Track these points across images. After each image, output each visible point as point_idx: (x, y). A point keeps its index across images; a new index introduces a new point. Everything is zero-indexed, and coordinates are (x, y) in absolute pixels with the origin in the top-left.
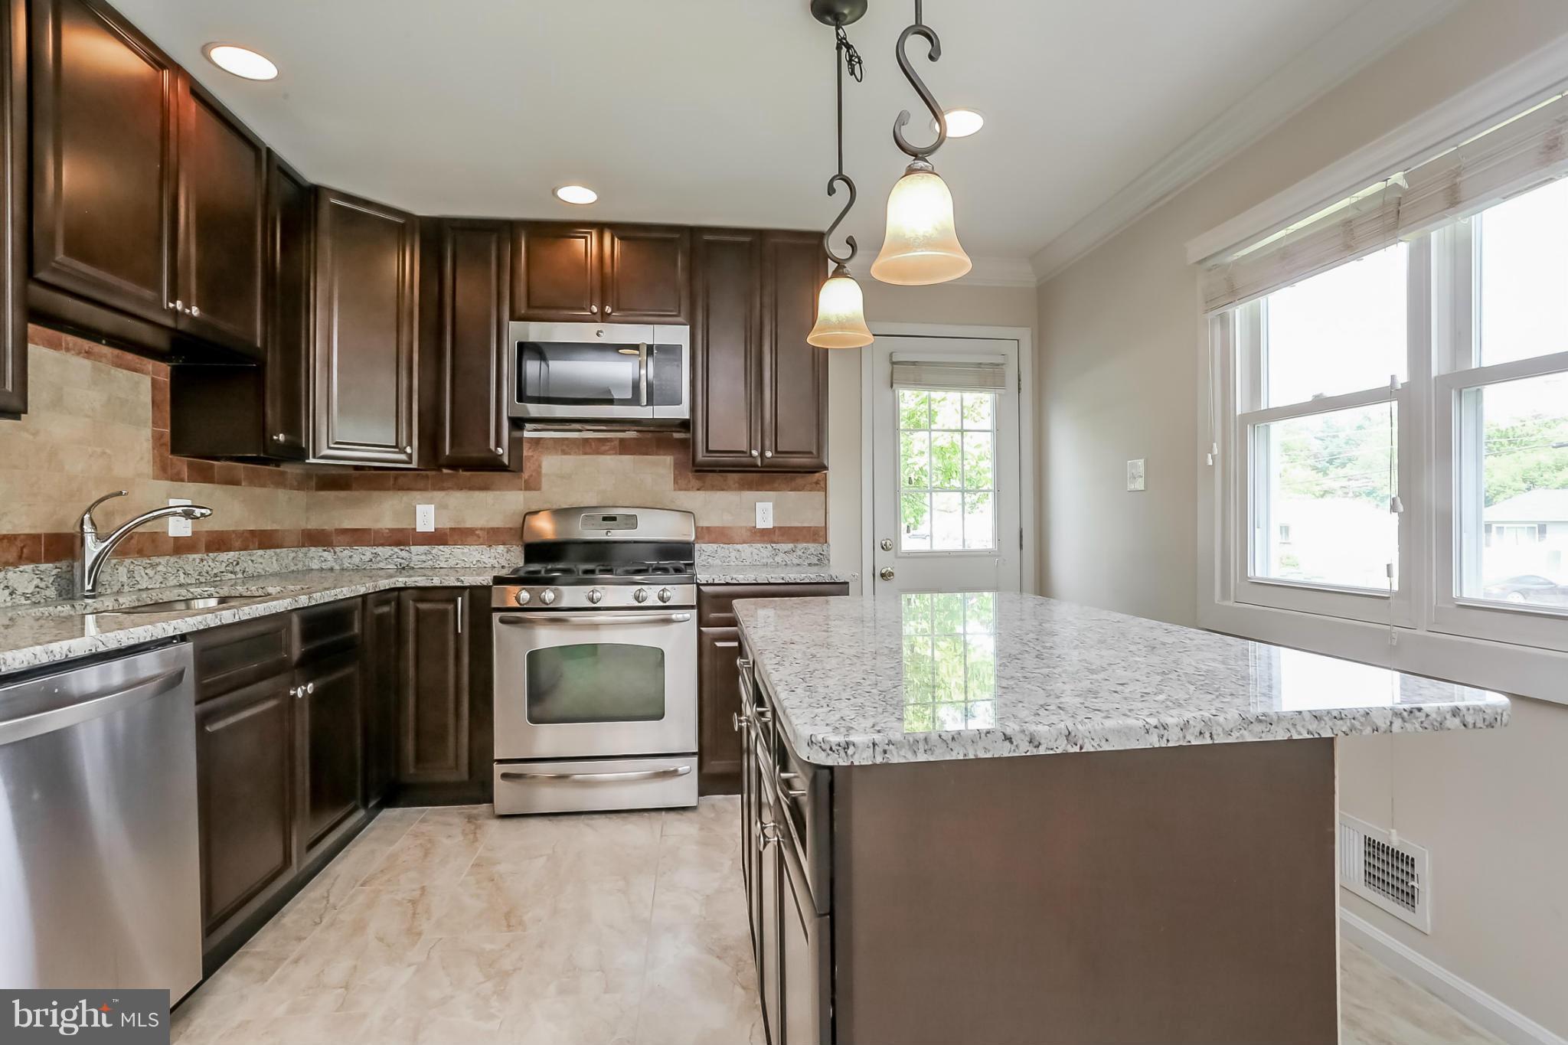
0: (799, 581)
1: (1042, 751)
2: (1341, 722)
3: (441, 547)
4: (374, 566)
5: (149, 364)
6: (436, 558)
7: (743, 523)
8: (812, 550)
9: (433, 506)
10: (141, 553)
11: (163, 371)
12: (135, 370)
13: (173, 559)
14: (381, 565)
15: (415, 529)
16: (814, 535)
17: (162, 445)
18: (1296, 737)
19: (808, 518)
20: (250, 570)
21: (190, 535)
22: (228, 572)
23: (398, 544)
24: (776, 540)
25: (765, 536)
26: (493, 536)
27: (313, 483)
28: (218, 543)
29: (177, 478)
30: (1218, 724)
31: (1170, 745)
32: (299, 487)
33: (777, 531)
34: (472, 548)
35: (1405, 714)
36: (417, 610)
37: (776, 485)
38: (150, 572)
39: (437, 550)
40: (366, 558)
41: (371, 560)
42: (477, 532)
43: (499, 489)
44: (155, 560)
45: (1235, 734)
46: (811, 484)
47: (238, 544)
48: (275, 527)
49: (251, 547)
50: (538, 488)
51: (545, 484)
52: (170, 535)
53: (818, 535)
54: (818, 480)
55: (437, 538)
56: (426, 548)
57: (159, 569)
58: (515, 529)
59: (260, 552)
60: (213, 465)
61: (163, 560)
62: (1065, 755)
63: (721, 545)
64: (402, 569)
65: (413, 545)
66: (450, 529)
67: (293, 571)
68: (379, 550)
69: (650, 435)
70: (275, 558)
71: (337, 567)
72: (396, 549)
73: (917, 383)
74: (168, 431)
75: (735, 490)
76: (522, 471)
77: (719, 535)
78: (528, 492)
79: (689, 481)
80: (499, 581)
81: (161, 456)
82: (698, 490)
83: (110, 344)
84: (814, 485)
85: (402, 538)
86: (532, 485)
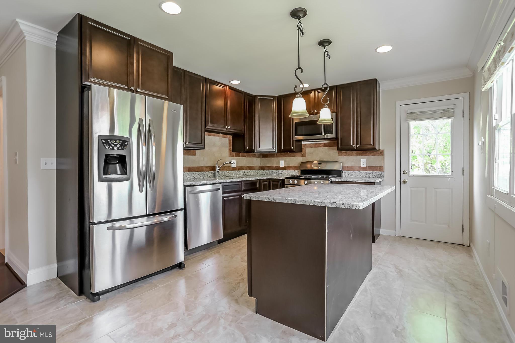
0: (359, 181)
1: (270, 201)
2: (319, 203)
3: (285, 170)
4: (272, 174)
5: (228, 136)
6: (284, 173)
7: (357, 165)
8: (378, 173)
9: (283, 161)
10: (227, 170)
11: (231, 136)
12: (226, 138)
13: (232, 171)
14: (273, 174)
15: (280, 166)
16: (379, 169)
17: (230, 150)
18: (310, 204)
19: (379, 164)
20: (247, 174)
21: (235, 167)
22: (242, 174)
23: (276, 169)
24: (367, 170)
25: (364, 169)
26: (296, 168)
27: (262, 156)
28: (241, 168)
29: (233, 156)
30: (297, 200)
31: (289, 203)
32: (259, 157)
33: (367, 167)
34: (291, 171)
35: (332, 203)
36: (273, 184)
37: (367, 154)
38: (228, 174)
39: (284, 171)
40: (271, 172)
41: (271, 173)
42: (292, 167)
43: (297, 157)
44: (229, 171)
45: (300, 202)
46: (378, 153)
47: (245, 169)
48: (253, 165)
49: (248, 169)
50: (305, 156)
51: (307, 155)
52: (232, 167)
53: (381, 169)
54: (381, 152)
55: (284, 168)
56: (282, 170)
57: (230, 173)
58: (299, 166)
59: (249, 171)
60: (240, 154)
61: (230, 171)
62: (273, 202)
63: (351, 171)
64: (277, 175)
65: (280, 170)
66: (287, 166)
67: (257, 175)
68: (273, 171)
69: (332, 142)
70: (252, 172)
71: (265, 174)
72: (276, 171)
73: (416, 119)
74: (231, 148)
75: (355, 156)
76: (301, 152)
77: (351, 169)
78: (303, 157)
79: (342, 154)
80: (287, 178)
81: (230, 152)
82: (345, 156)
83: (221, 134)
84: (379, 154)
85: (278, 168)
86: (304, 156)
